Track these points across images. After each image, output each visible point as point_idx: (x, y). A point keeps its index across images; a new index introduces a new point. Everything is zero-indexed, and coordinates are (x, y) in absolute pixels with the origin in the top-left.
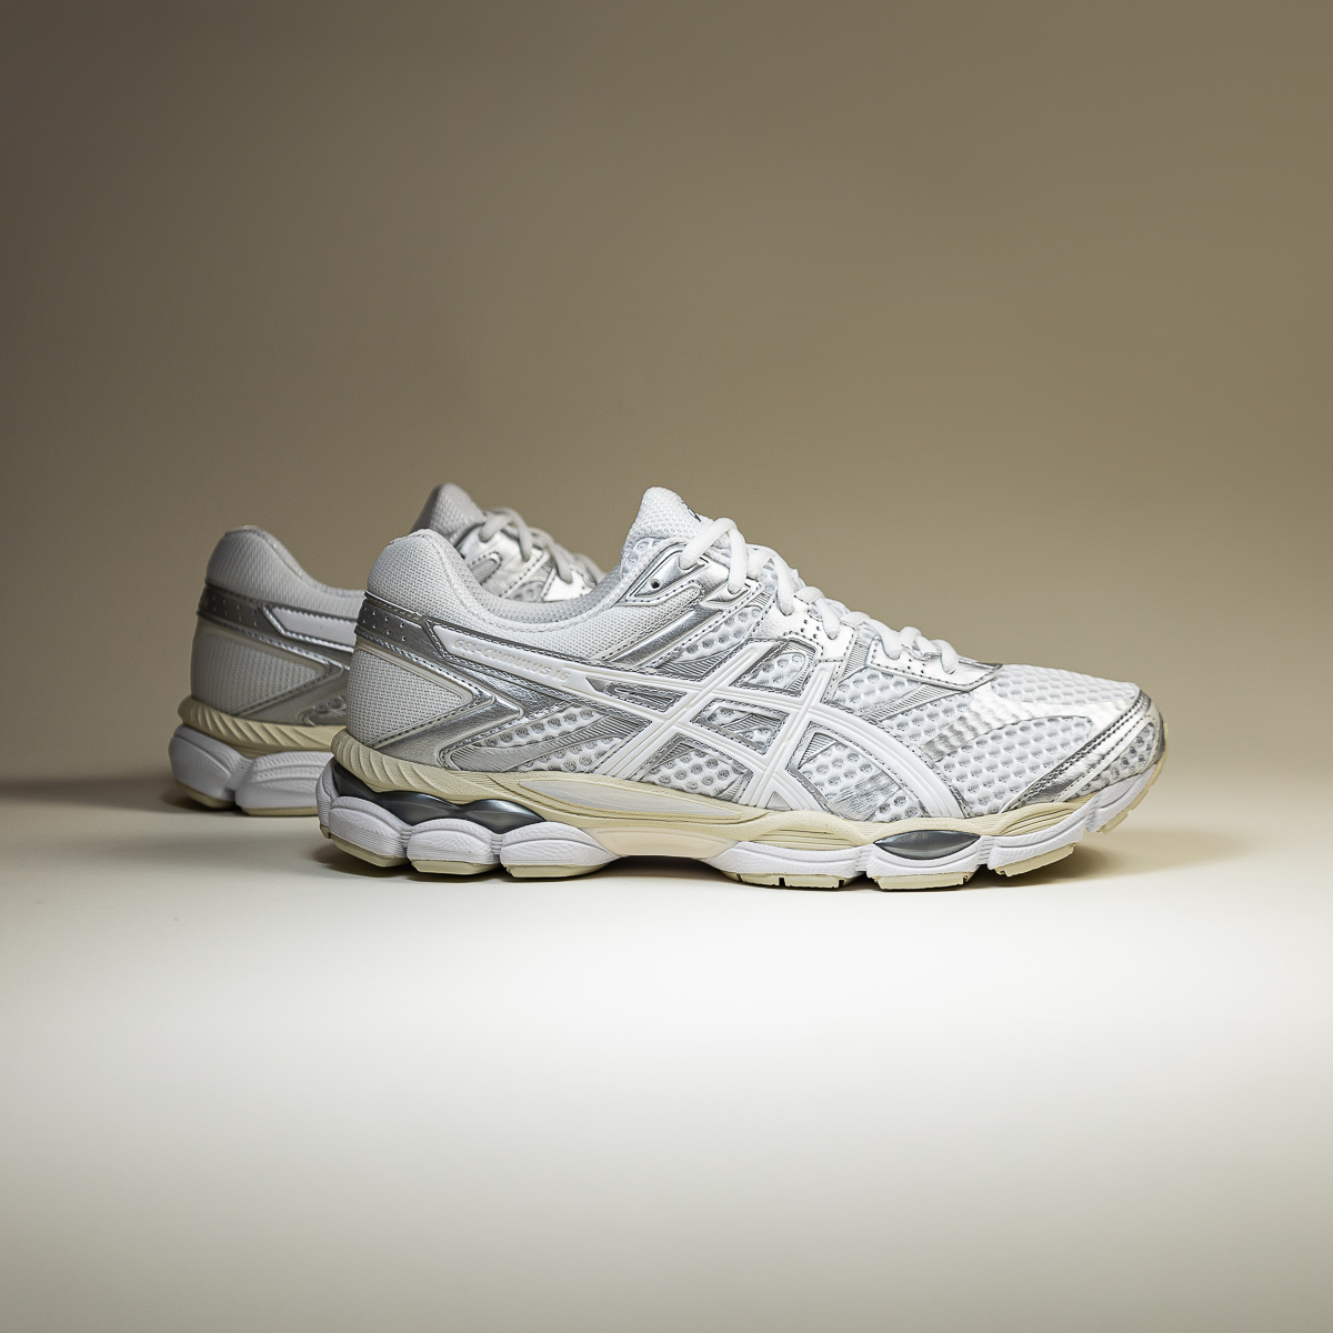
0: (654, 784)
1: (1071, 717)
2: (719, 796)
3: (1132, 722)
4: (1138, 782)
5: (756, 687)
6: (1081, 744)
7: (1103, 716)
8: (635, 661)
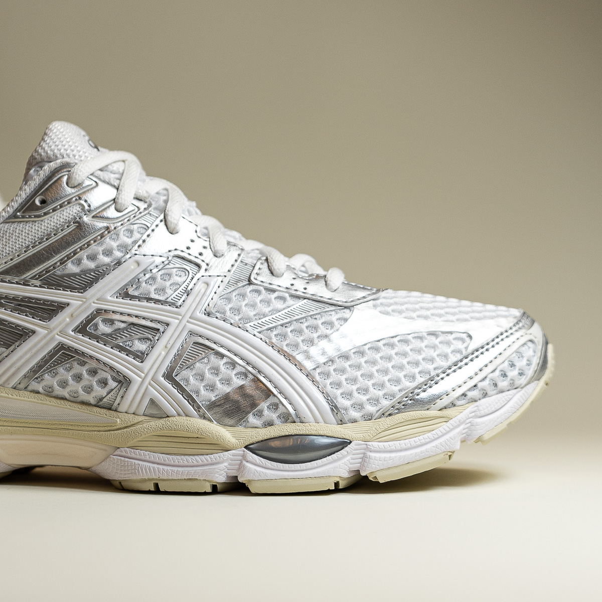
0: (38, 392)
1: (451, 333)
2: (99, 404)
3: (513, 338)
4: (518, 396)
5: (139, 298)
6: (459, 357)
7: (483, 332)
8: (21, 273)
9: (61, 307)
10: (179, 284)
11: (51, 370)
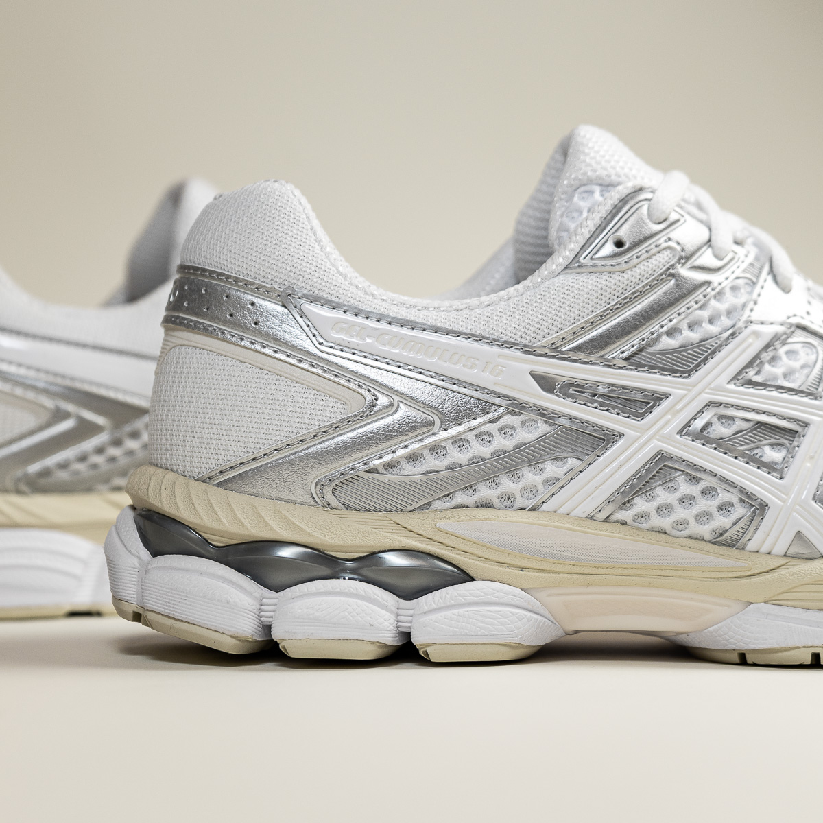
0: (626, 524)
2: (719, 540)
5: (765, 386)
8: (597, 349)
9: (659, 398)
10: (809, 366)
11: (646, 492)
